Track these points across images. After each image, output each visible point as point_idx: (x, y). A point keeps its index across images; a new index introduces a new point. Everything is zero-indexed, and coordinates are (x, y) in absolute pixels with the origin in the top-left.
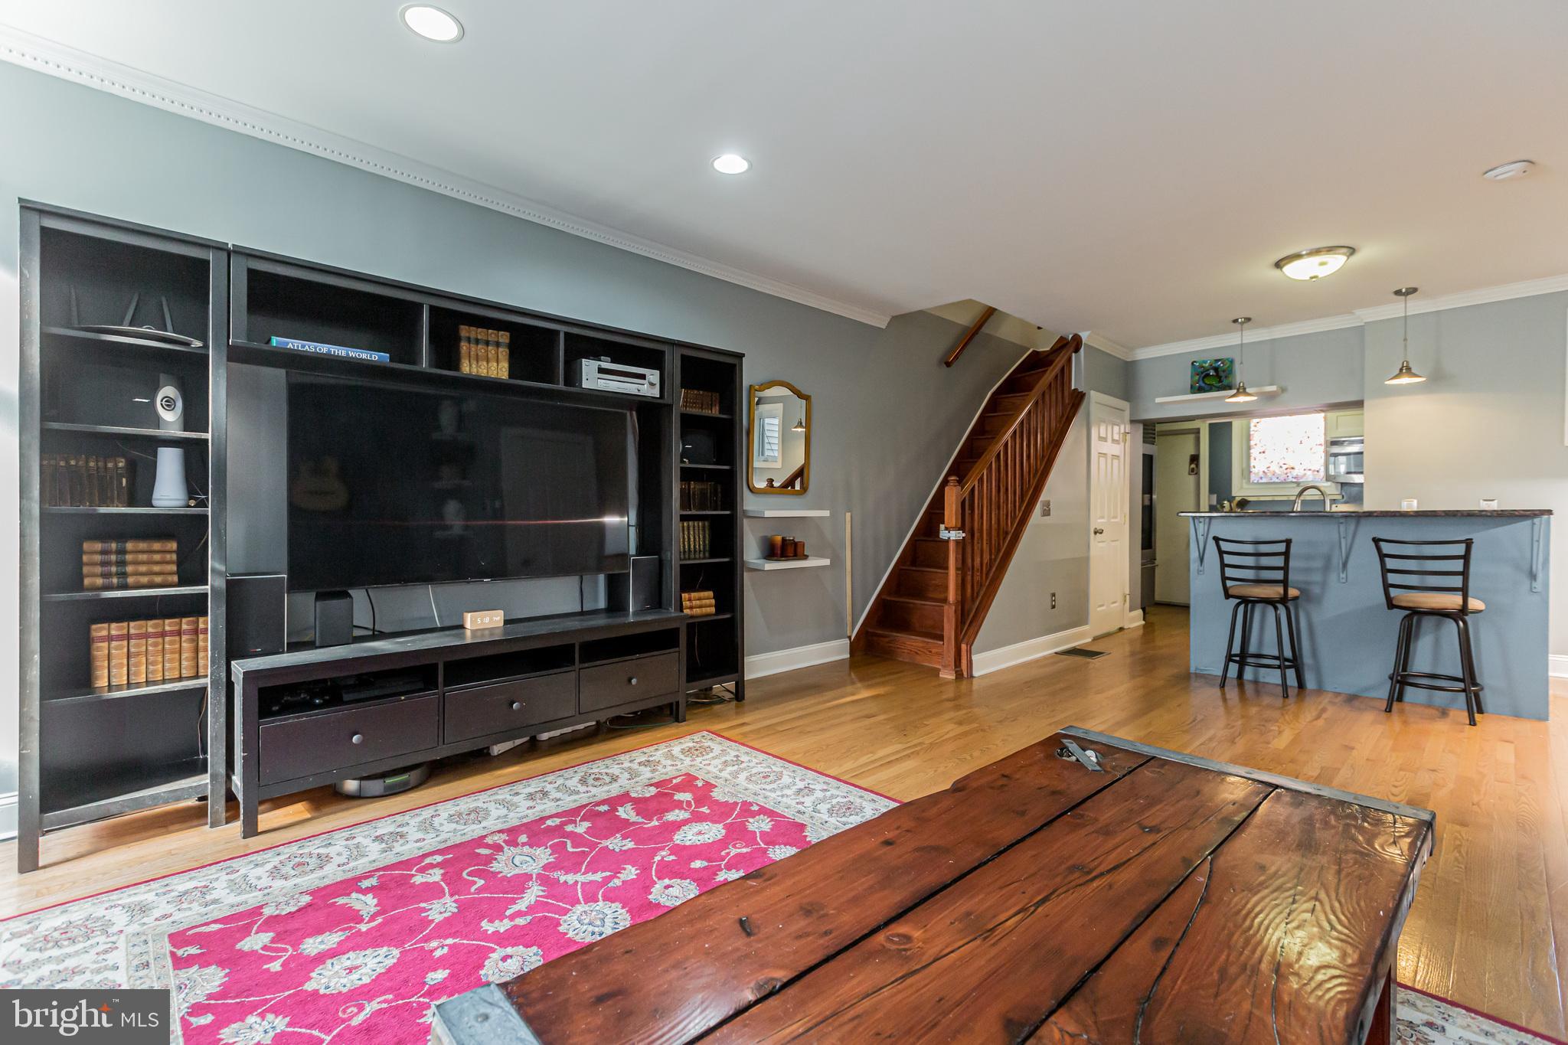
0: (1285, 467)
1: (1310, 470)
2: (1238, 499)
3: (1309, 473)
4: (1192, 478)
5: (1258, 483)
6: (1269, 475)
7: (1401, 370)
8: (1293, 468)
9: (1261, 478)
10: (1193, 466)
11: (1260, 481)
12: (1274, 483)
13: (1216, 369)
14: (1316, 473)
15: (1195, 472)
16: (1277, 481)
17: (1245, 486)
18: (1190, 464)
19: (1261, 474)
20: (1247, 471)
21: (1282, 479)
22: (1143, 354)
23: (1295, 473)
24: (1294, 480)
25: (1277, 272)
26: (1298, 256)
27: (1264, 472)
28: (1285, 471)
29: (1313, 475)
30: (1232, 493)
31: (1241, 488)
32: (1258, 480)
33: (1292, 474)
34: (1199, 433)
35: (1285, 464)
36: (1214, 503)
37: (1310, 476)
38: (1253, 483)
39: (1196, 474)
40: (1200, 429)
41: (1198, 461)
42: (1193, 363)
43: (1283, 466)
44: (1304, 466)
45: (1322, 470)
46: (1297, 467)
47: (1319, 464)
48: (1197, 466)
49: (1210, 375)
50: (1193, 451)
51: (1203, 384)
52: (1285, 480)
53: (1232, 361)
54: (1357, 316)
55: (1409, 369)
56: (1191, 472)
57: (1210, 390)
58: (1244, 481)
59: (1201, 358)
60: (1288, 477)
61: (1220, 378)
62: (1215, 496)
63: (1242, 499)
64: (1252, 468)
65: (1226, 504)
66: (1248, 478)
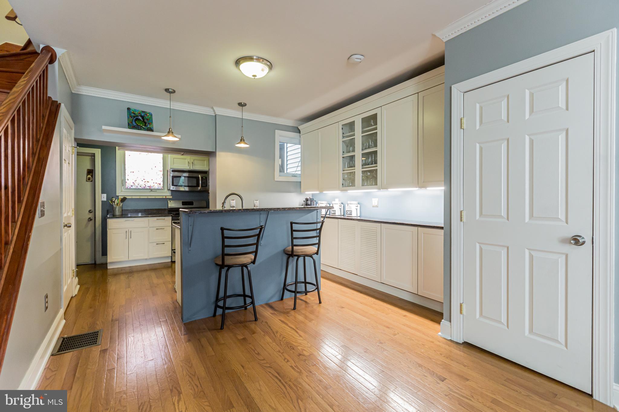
0: (144, 181)
1: (156, 183)
2: (120, 197)
4: (89, 184)
5: (130, 189)
6: (136, 184)
8: (148, 182)
9: (132, 186)
10: (89, 176)
11: (131, 188)
12: (139, 189)
13: (143, 117)
14: (159, 185)
15: (91, 180)
16: (140, 188)
18: (87, 175)
19: (132, 184)
20: (124, 182)
22: (86, 91)
24: (149, 188)
25: (236, 68)
26: (251, 59)
27: (133, 183)
28: (145, 183)
29: (158, 186)
30: (117, 195)
31: (122, 191)
32: (130, 187)
33: (148, 185)
34: (94, 156)
35: (144, 179)
36: (105, 199)
37: (156, 186)
38: (127, 188)
39: (92, 181)
40: (95, 154)
41: (93, 173)
42: (129, 109)
43: (143, 180)
44: (154, 181)
45: (162, 183)
46: (150, 181)
47: (160, 181)
48: (92, 176)
49: (139, 119)
50: (89, 167)
51: (135, 124)
52: (144, 187)
53: (151, 115)
54: (214, 111)
55: (244, 140)
56: (88, 180)
57: (141, 129)
58: (123, 187)
59: (133, 108)
60: (146, 186)
61: (145, 123)
62: (105, 195)
63: (122, 197)
64: (127, 181)
65: (115, 200)
66: (125, 186)
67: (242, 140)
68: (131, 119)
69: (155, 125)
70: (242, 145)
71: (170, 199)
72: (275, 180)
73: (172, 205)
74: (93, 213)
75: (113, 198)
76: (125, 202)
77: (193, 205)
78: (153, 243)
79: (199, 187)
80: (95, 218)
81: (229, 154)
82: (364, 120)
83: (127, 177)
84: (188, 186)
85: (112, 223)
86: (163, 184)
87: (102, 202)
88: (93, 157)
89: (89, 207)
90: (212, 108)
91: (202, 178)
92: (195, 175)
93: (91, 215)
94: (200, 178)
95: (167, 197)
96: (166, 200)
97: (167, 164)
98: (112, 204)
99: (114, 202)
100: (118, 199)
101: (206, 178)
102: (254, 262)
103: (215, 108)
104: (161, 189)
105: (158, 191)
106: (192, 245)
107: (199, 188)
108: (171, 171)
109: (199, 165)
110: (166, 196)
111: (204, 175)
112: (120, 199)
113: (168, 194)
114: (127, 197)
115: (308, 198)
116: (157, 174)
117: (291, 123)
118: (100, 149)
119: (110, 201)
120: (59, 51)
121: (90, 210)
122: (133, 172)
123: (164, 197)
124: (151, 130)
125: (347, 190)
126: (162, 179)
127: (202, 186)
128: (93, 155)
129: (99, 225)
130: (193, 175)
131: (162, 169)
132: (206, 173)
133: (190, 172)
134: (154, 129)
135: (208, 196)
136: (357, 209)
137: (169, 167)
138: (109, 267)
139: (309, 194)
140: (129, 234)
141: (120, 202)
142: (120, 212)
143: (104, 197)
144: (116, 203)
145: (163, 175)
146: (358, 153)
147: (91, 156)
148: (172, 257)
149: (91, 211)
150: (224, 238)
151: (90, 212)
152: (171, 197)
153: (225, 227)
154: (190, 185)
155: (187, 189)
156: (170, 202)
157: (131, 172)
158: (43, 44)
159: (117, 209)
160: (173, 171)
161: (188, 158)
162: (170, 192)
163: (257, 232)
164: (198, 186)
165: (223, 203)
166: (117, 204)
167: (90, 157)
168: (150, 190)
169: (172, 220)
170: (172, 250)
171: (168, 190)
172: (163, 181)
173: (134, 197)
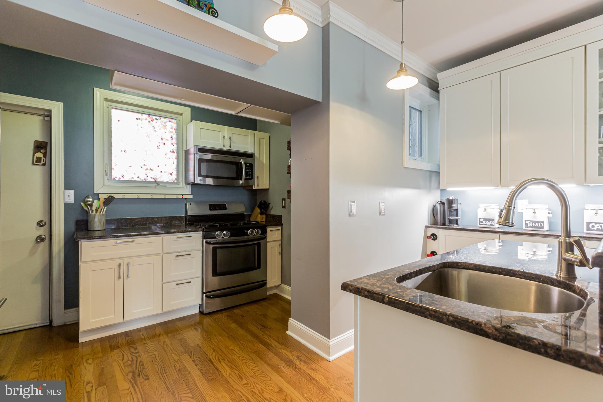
0: (145, 167)
1: (165, 173)
2: (102, 197)
3: (165, 175)
4: (38, 171)
5: (119, 180)
6: (131, 174)
8: (151, 170)
9: (123, 176)
10: (39, 155)
11: (122, 179)
12: (135, 182)
14: (170, 175)
15: (42, 163)
16: (138, 180)
17: (107, 182)
18: (35, 153)
19: (123, 173)
20: (108, 168)
21: (142, 178)
24: (153, 180)
27: (125, 171)
28: (146, 172)
29: (168, 177)
30: (95, 192)
31: (104, 185)
32: (120, 178)
33: (151, 174)
34: (50, 116)
35: (145, 165)
36: (72, 200)
37: (165, 178)
38: (115, 181)
39: (44, 165)
40: (50, 111)
41: (46, 149)
43: (143, 166)
44: (161, 169)
45: (175, 173)
46: (155, 168)
47: (172, 168)
48: (45, 155)
50: (39, 136)
52: (145, 179)
56: (36, 162)
58: (106, 178)
60: (147, 176)
62: (72, 192)
63: (106, 196)
64: (113, 166)
65: (93, 202)
66: (111, 175)
71: (188, 199)
72: (404, 166)
73: (193, 210)
74: (47, 226)
75: (88, 197)
76: (110, 206)
77: (226, 209)
78: (170, 282)
79: (241, 179)
80: (51, 235)
83: (114, 160)
86: (178, 175)
87: (67, 205)
88: (46, 118)
89: (39, 215)
91: (246, 164)
92: (235, 159)
93: (42, 232)
94: (243, 165)
95: (185, 197)
96: (182, 201)
97: (185, 138)
98: (86, 208)
99: (91, 205)
100: (99, 199)
101: (251, 165)
104: (173, 183)
107: (240, 182)
108: (196, 150)
109: (241, 143)
110: (182, 195)
111: (248, 160)
112: (102, 200)
113: (186, 192)
114: (116, 196)
116: (167, 156)
118: (62, 104)
119: (82, 204)
121: (41, 221)
122: (125, 151)
123: (180, 197)
126: (174, 166)
127: (245, 178)
128: (48, 115)
129: (60, 251)
130: (231, 158)
131: (175, 148)
132: (250, 157)
137: (190, 145)
138: (82, 339)
140: (124, 270)
141: (102, 205)
142: (102, 224)
143: (70, 196)
144: (94, 208)
145: (177, 158)
147: (44, 116)
148: (202, 306)
149: (43, 222)
151: (40, 224)
152: (191, 197)
156: (190, 204)
157: (122, 151)
159: (96, 220)
161: (224, 131)
162: (189, 187)
164: (239, 177)
166: (97, 210)
167: (41, 118)
168: (155, 185)
169: (203, 238)
170: (203, 293)
171: (186, 183)
172: (177, 169)
173: (127, 196)
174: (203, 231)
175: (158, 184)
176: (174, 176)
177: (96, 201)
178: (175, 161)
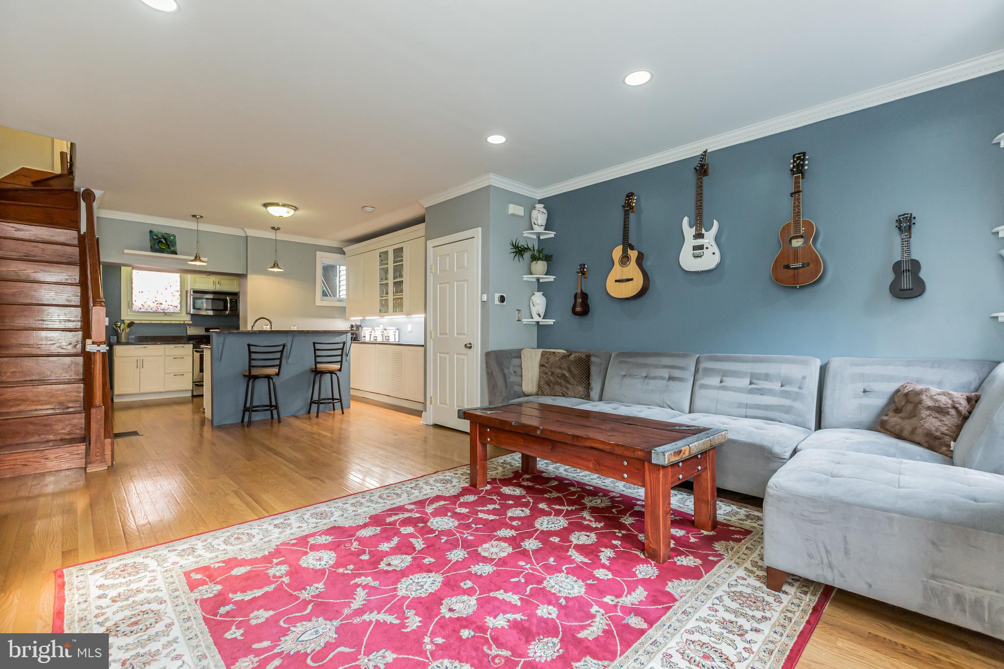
0: (156, 303)
1: (172, 305)
2: (126, 321)
3: (171, 307)
5: (138, 312)
6: (146, 307)
7: (274, 264)
8: (161, 304)
9: (140, 308)
11: (140, 310)
12: (149, 312)
13: (165, 239)
14: (175, 307)
16: (151, 311)
17: (130, 313)
19: (140, 306)
20: (130, 304)
21: (154, 309)
23: (162, 307)
24: (162, 311)
25: (263, 209)
26: (277, 205)
27: (142, 304)
28: (156, 305)
29: (174, 309)
30: (122, 319)
31: (128, 315)
32: (138, 310)
36: (107, 324)
37: (171, 310)
38: (135, 312)
42: (151, 232)
43: (155, 301)
44: (169, 303)
45: (179, 306)
46: (164, 303)
47: (176, 302)
49: (162, 242)
51: (158, 248)
52: (156, 310)
53: (175, 237)
54: (245, 231)
55: (277, 265)
57: (163, 252)
58: (129, 310)
59: (155, 230)
60: (158, 308)
61: (169, 245)
62: (109, 319)
63: (129, 322)
64: (134, 302)
65: (120, 325)
66: (132, 308)
67: (275, 265)
68: (153, 242)
69: (179, 247)
70: (276, 270)
71: (189, 325)
72: (317, 305)
73: (192, 331)
75: (117, 322)
76: (132, 328)
78: (170, 373)
79: (227, 310)
81: (263, 277)
82: (395, 250)
83: (134, 298)
84: (213, 310)
85: (119, 350)
86: (181, 307)
90: (243, 229)
91: (231, 300)
92: (222, 297)
94: (229, 301)
95: (186, 322)
96: (184, 326)
97: (186, 283)
98: (116, 329)
99: (120, 327)
100: (124, 324)
101: (236, 301)
102: (278, 374)
103: (246, 229)
104: (178, 313)
105: (173, 315)
106: (222, 360)
107: (227, 312)
108: (192, 291)
109: (227, 286)
110: (184, 321)
111: (233, 297)
112: (126, 324)
113: (187, 319)
114: (135, 322)
115: (354, 324)
116: (173, 294)
117: (335, 244)
119: (114, 326)
120: (98, 193)
122: (142, 293)
123: (182, 322)
124: (175, 253)
125: (383, 316)
126: (179, 301)
127: (230, 310)
130: (219, 297)
131: (179, 288)
132: (235, 296)
133: (214, 293)
134: (178, 252)
135: (238, 320)
136: (395, 335)
137: (189, 287)
138: (116, 400)
139: (356, 320)
140: (140, 364)
141: (126, 327)
142: (126, 338)
143: (107, 321)
144: (122, 328)
145: (181, 295)
146: (391, 281)
148: (192, 390)
150: (250, 352)
152: (191, 322)
153: (251, 344)
154: (215, 308)
155: (211, 313)
156: (190, 328)
157: (140, 293)
158: (83, 187)
159: (123, 336)
160: (195, 292)
161: (213, 278)
162: (189, 316)
163: (280, 348)
164: (225, 309)
165: (252, 327)
166: (123, 330)
168: (163, 314)
169: (194, 348)
170: (193, 382)
171: (187, 314)
172: (181, 303)
173: (143, 322)
174: (193, 343)
175: (165, 314)
176: (179, 308)
177: (122, 325)
178: (179, 297)
